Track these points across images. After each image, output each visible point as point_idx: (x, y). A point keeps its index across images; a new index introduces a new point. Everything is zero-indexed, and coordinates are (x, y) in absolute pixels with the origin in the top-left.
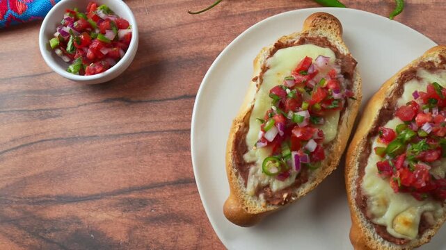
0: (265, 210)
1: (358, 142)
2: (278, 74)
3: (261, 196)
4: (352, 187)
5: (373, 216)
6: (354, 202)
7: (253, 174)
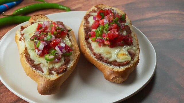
0: (58, 77)
1: (83, 41)
2: (30, 34)
3: (53, 72)
4: (92, 55)
5: (108, 59)
6: (96, 60)
7: (43, 67)
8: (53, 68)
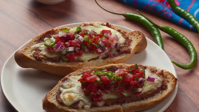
3: (34, 51)
8: (40, 51)
